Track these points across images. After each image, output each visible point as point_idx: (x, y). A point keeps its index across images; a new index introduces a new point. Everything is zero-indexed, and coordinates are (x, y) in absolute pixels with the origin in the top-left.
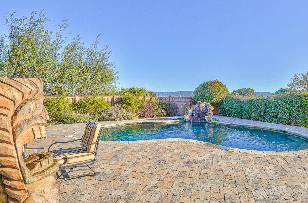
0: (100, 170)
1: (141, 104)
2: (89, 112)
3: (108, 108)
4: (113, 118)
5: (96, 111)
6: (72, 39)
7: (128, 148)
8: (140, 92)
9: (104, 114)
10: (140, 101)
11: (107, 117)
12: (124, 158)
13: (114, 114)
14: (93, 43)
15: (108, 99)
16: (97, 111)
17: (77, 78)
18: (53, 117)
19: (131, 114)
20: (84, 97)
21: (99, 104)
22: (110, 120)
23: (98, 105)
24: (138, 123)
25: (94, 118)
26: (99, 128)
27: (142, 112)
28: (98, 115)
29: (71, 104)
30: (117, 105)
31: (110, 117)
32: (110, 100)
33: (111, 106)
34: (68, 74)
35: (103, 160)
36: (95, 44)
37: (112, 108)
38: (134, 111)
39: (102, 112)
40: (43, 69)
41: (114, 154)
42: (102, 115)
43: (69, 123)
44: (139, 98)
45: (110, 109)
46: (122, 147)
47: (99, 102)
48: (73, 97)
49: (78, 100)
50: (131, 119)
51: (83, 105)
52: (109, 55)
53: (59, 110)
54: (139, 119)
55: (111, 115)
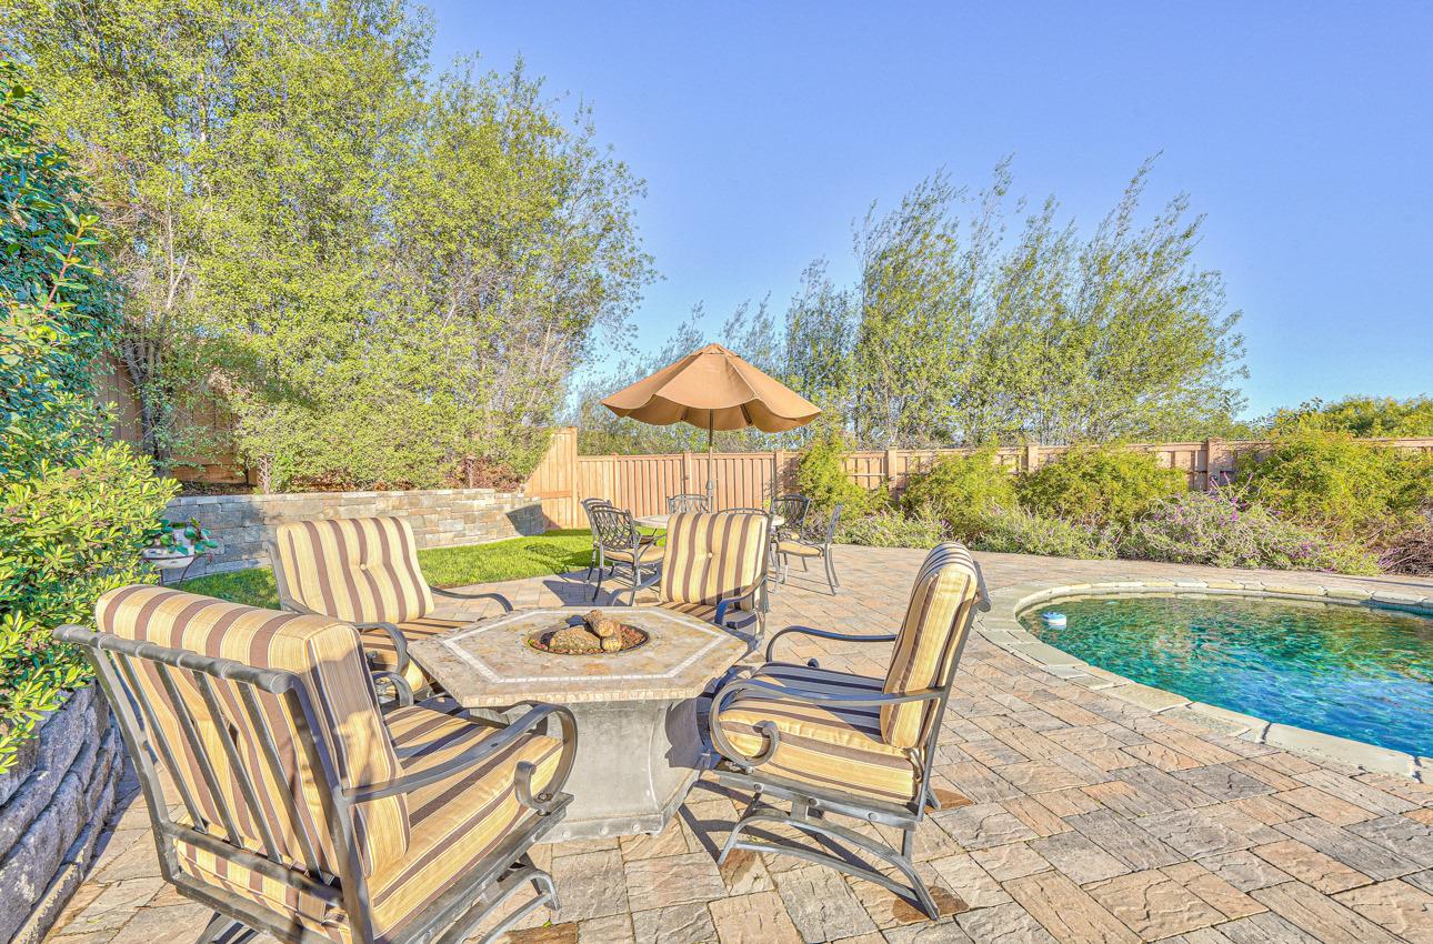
0: (978, 883)
1: (1412, 486)
2: (1080, 512)
3: (1174, 501)
4: (1194, 549)
5: (1107, 511)
6: (1024, 227)
7: (1251, 785)
8: (1407, 420)
9: (1146, 528)
10: (1404, 463)
11: (1160, 541)
12: (1195, 870)
13: (1200, 533)
14: (1110, 214)
15: (1173, 457)
16: (1113, 512)
17: (1036, 374)
18: (949, 522)
19: (1319, 541)
20: (1061, 449)
21: (1124, 479)
22: (1180, 558)
23: (1117, 486)
24: (1372, 603)
25: (1097, 542)
26: (948, 596)
27: (1417, 535)
28: (1117, 527)
29: (1011, 477)
30: (1223, 483)
31: (1178, 545)
32: (1184, 461)
33: (1192, 487)
34: (1006, 366)
35: (1029, 806)
36: (1121, 217)
37: (1188, 501)
38: (1347, 525)
39: (1137, 517)
40: (931, 362)
41: (1119, 787)
42: (1134, 532)
43: (999, 551)
44: (1396, 444)
45: (1182, 502)
46: (1204, 754)
47: (1124, 469)
48: (1021, 452)
49: (1036, 464)
50: (1326, 567)
51: (1053, 481)
52: (1191, 240)
53: (968, 499)
54: (1384, 577)
55: (1184, 534)
